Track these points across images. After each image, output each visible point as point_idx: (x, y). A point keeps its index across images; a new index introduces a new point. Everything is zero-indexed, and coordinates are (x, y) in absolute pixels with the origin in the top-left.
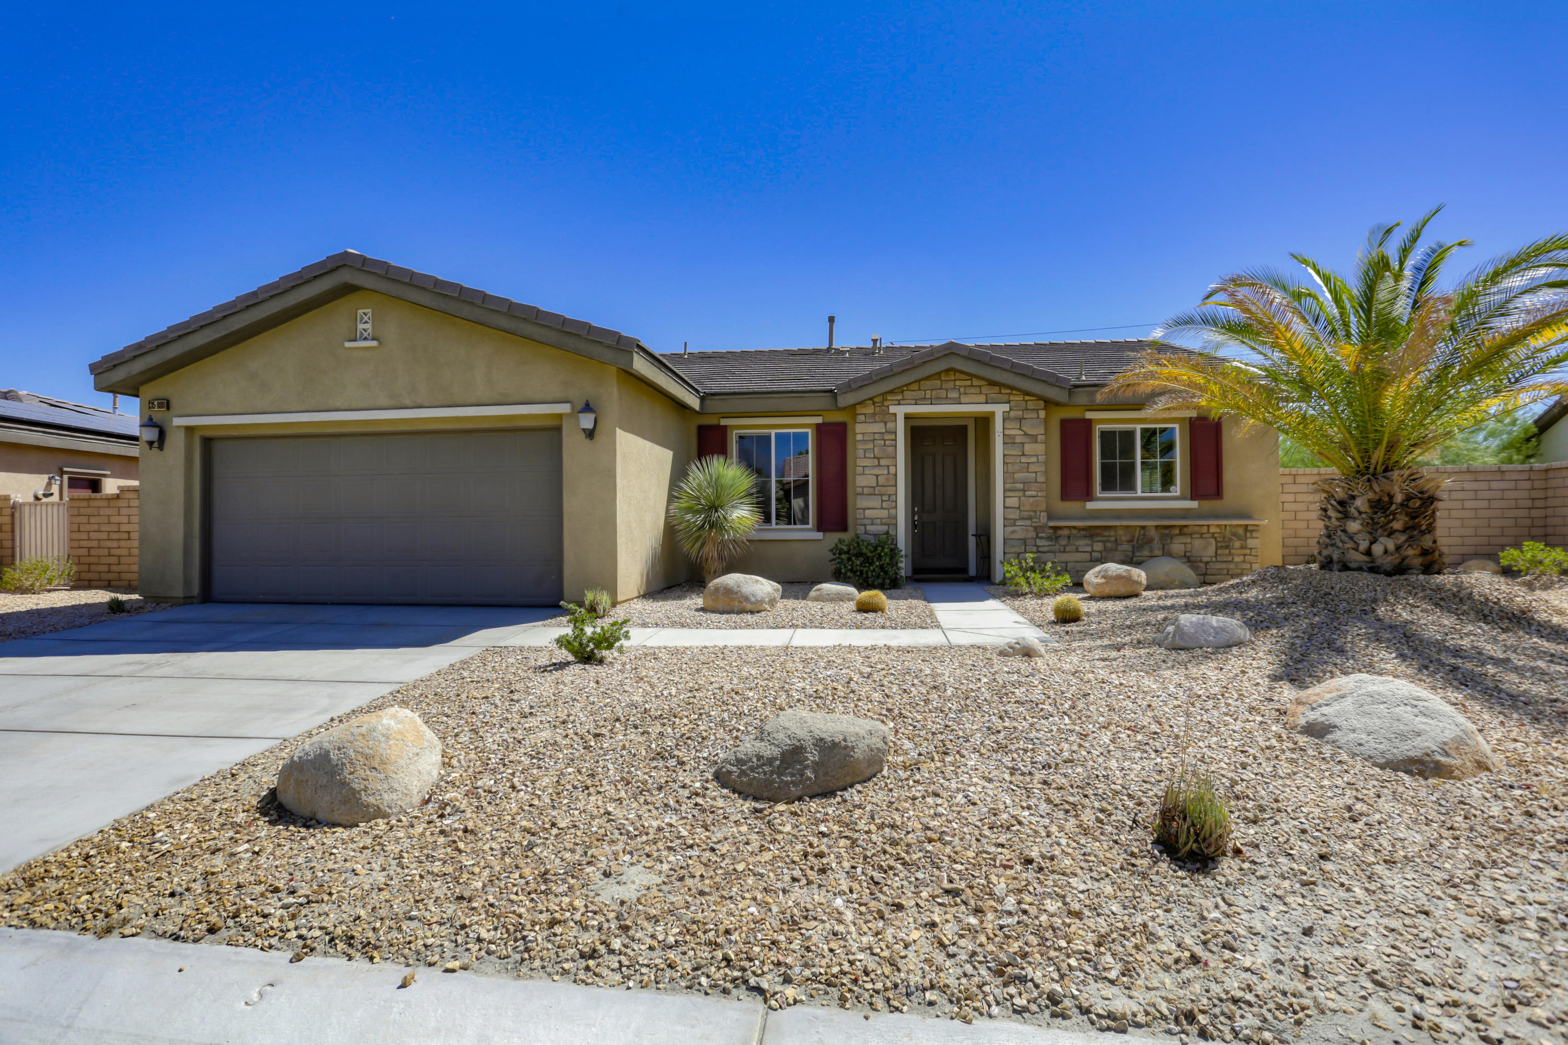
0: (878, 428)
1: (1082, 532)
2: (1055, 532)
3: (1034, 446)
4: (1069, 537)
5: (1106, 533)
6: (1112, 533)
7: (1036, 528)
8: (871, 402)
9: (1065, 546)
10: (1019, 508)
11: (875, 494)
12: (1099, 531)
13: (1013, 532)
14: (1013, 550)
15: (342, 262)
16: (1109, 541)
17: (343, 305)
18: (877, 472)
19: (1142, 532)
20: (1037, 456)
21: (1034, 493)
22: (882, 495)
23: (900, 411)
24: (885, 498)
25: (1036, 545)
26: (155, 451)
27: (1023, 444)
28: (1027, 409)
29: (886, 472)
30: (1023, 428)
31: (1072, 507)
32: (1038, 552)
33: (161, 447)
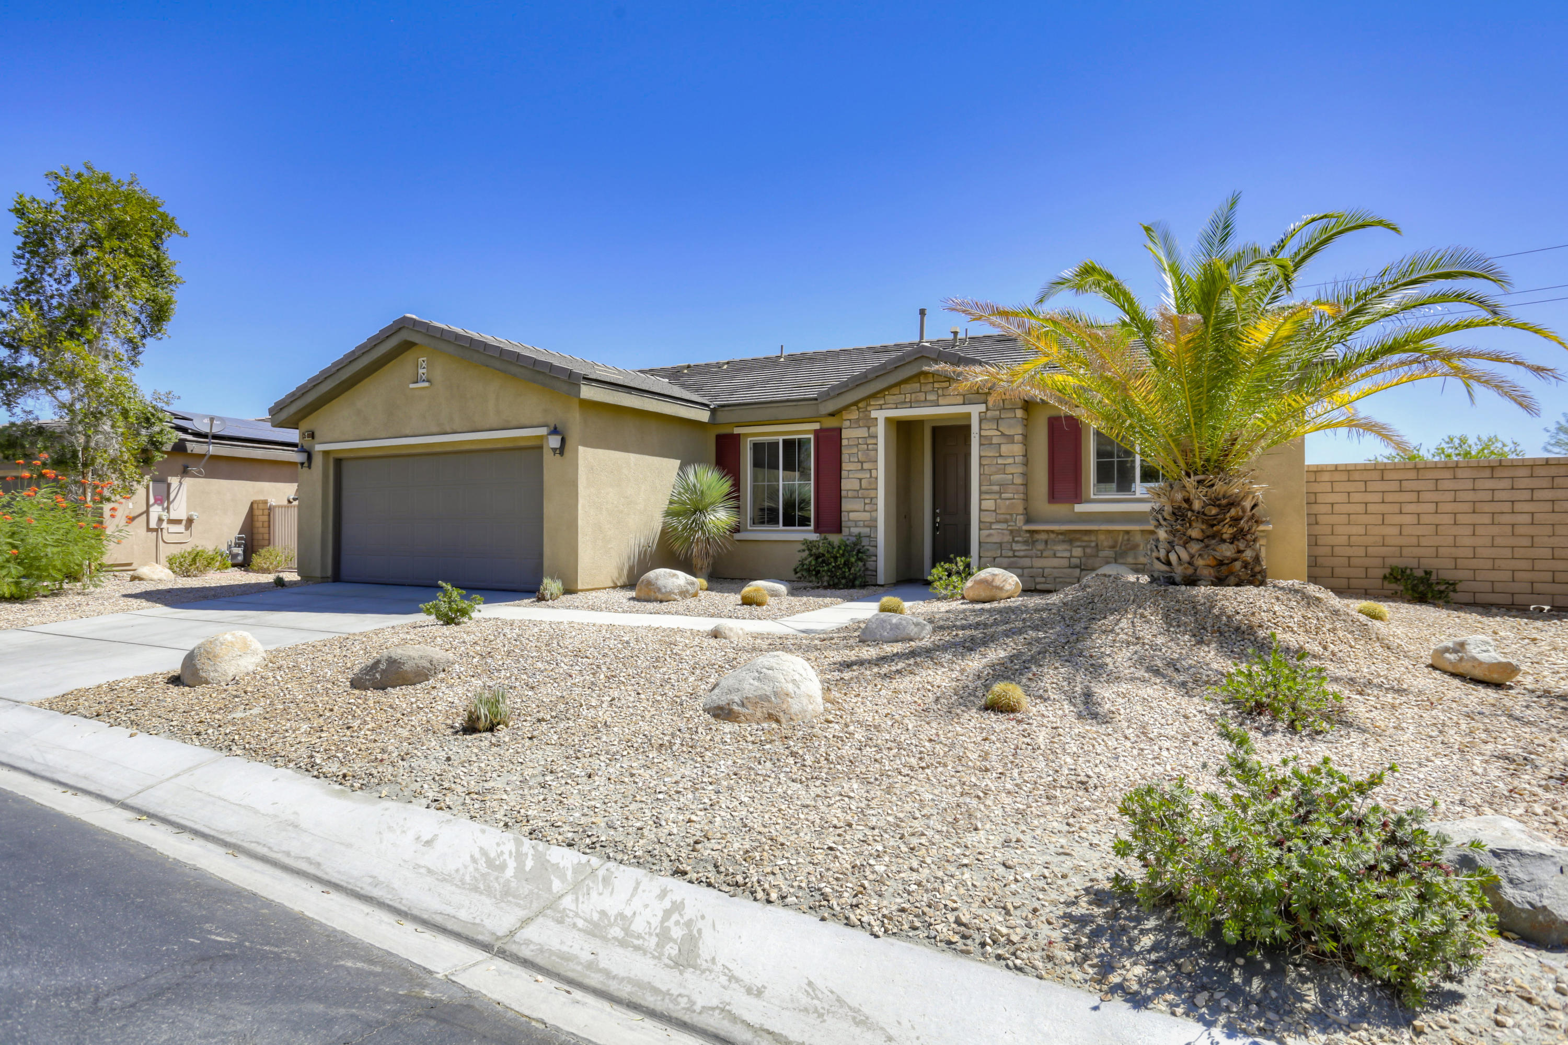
0: (862, 432)
1: (1061, 537)
2: (1032, 537)
3: (1010, 446)
4: (1046, 542)
5: (1086, 538)
6: (1093, 538)
7: (1011, 532)
8: (855, 407)
9: (1042, 552)
10: (995, 511)
11: (858, 497)
12: (1078, 536)
13: (989, 535)
14: (989, 554)
15: (403, 324)
16: (1089, 547)
17: (409, 356)
18: (860, 475)
19: (1126, 537)
20: (1014, 457)
21: (1011, 495)
22: (864, 498)
23: (880, 416)
24: (867, 501)
25: (1011, 549)
26: (306, 469)
27: (1000, 444)
28: (1004, 409)
29: (868, 476)
30: (1000, 429)
31: (1060, 509)
32: (1015, 556)
33: (309, 467)
